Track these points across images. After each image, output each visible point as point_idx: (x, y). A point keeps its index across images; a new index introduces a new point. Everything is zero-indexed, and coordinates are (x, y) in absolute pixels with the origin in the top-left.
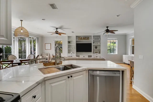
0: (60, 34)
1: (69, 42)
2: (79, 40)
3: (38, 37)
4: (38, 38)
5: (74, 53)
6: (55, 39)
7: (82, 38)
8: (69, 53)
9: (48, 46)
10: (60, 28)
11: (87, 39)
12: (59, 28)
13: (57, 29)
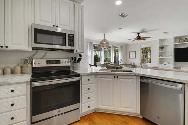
0: (143, 39)
1: (161, 48)
2: (181, 42)
3: (121, 45)
4: (121, 47)
5: (171, 63)
6: (141, 46)
8: (161, 62)
9: (132, 55)
10: (143, 31)
12: (141, 33)
13: (138, 34)
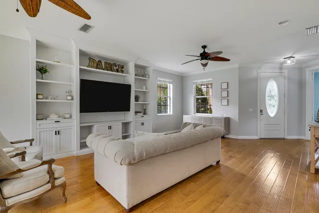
1: (42, 70)
2: (92, 67)
7: (103, 64)
8: (41, 117)
11: (117, 71)
